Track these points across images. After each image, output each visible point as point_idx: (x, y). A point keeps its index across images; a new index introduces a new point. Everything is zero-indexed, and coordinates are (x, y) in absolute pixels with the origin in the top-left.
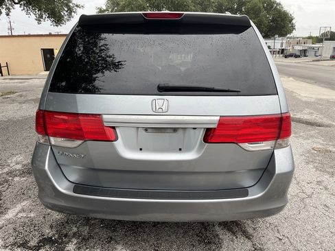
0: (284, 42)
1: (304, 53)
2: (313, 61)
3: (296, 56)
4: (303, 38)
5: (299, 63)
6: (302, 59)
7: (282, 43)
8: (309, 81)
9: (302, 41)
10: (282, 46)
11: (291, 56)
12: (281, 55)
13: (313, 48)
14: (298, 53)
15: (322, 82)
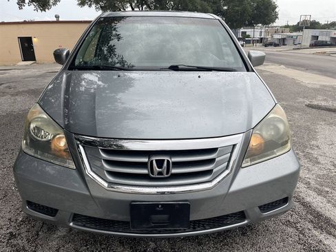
0: (263, 30)
1: (283, 42)
2: (294, 49)
3: (276, 45)
4: (281, 27)
5: (280, 51)
6: (282, 48)
7: (261, 32)
8: (300, 68)
9: (280, 30)
10: (261, 35)
11: (271, 44)
12: (261, 44)
13: (292, 37)
14: (277, 42)
15: (314, 70)
